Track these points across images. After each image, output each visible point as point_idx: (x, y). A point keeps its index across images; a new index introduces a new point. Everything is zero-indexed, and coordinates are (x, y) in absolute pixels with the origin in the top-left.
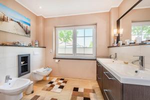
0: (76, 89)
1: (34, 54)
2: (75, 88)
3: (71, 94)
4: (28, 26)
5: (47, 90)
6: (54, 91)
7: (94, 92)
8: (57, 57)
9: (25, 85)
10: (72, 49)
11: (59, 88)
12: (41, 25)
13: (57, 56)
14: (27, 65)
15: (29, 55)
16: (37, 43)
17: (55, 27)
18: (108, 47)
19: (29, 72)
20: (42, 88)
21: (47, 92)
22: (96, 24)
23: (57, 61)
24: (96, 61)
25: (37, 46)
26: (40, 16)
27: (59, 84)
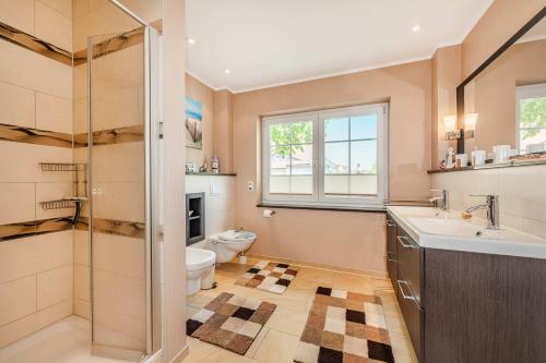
0: (324, 291)
1: (211, 194)
2: (320, 288)
3: (312, 300)
4: (198, 121)
5: (247, 285)
6: (267, 288)
7: (377, 301)
8: (265, 202)
9: (205, 261)
10: (310, 179)
11: (277, 283)
12: (225, 115)
13: (268, 200)
14: (198, 220)
15: (204, 194)
16: (216, 165)
17: (261, 117)
18: (429, 172)
19: (204, 238)
20: (235, 280)
21: (248, 289)
22: (388, 101)
23: (267, 212)
24: (384, 215)
25: (217, 171)
26: (222, 91)
27: (274, 274)
